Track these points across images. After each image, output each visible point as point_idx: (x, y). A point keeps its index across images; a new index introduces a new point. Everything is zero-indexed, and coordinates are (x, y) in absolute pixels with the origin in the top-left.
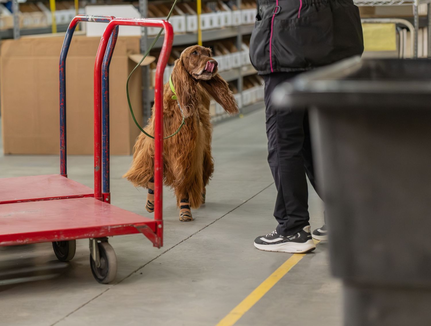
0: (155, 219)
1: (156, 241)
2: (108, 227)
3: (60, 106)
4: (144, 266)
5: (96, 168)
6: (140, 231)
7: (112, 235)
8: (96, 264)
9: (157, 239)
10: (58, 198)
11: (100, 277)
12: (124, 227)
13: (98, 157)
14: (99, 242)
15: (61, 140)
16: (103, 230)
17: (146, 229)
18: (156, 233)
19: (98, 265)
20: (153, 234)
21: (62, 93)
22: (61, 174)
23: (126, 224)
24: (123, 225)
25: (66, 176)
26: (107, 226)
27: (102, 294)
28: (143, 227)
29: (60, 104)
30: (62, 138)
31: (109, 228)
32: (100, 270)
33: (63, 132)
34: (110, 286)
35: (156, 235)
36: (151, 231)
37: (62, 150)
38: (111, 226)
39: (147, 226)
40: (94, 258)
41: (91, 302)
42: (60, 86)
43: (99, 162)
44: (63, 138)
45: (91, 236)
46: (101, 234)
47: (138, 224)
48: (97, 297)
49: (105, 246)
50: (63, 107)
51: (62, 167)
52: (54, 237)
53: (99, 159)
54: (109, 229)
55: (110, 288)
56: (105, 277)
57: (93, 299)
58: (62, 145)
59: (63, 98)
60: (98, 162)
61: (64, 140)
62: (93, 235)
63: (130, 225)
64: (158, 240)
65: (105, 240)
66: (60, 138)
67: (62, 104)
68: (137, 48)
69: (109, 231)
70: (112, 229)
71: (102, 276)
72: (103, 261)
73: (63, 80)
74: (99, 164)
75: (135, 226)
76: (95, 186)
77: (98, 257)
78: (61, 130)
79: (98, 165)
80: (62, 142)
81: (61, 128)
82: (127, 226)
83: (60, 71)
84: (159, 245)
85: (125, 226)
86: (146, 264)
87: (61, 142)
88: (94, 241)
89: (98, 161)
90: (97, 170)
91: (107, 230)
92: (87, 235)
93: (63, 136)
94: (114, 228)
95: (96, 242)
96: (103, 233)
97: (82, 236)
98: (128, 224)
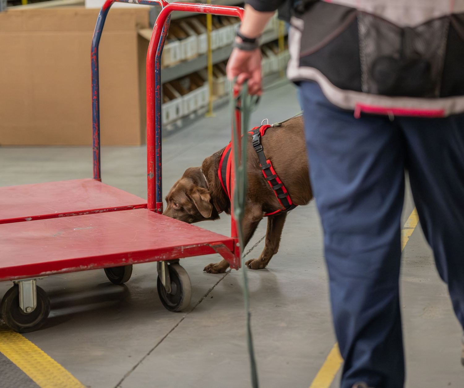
0: (232, 236)
1: (234, 262)
2: (181, 248)
3: (93, 100)
4: (213, 288)
5: (150, 175)
6: (217, 251)
7: (184, 256)
8: (167, 290)
9: (234, 259)
10: (105, 210)
11: (170, 304)
12: (199, 247)
13: (152, 162)
14: (169, 264)
15: (94, 139)
16: (175, 252)
17: (223, 248)
18: (233, 252)
19: (169, 291)
20: (231, 253)
21: (95, 85)
22: (94, 178)
23: (201, 244)
24: (197, 244)
25: (100, 180)
26: (180, 246)
27: (177, 325)
28: (220, 246)
29: (93, 97)
30: (95, 137)
31: (183, 248)
32: (171, 296)
33: (96, 131)
34: (184, 315)
35: (234, 255)
36: (228, 250)
37: (95, 150)
38: (184, 246)
39: (224, 245)
40: (164, 282)
41: (169, 336)
42: (92, 77)
44: (97, 137)
45: (163, 258)
46: (173, 256)
47: (213, 244)
48: (173, 329)
49: (178, 270)
50: (96, 101)
51: (95, 170)
52: (122, 261)
53: (153, 165)
54: (182, 250)
55: (184, 317)
56: (178, 305)
57: (171, 332)
58: (95, 145)
59: (96, 90)
60: (152, 169)
61: (97, 139)
62: (164, 257)
63: (205, 244)
64: (236, 261)
65: (175, 262)
66: (93, 136)
67: (95, 98)
68: (146, 21)
69: (183, 252)
70: (186, 250)
71: (173, 303)
72: (175, 286)
73: (96, 69)
74: (153, 170)
75: (210, 245)
76: (148, 195)
77: (169, 281)
78: (93, 127)
79: (152, 172)
80: (96, 141)
81: (93, 125)
82: (202, 245)
83: (92, 60)
84: (237, 266)
85: (199, 245)
86: (215, 286)
87: (94, 142)
88: (163, 263)
90: (151, 177)
91: (179, 252)
92: (158, 257)
93: (96, 135)
94: (188, 249)
95: (166, 265)
96: (176, 255)
97: (152, 258)
98: (203, 243)
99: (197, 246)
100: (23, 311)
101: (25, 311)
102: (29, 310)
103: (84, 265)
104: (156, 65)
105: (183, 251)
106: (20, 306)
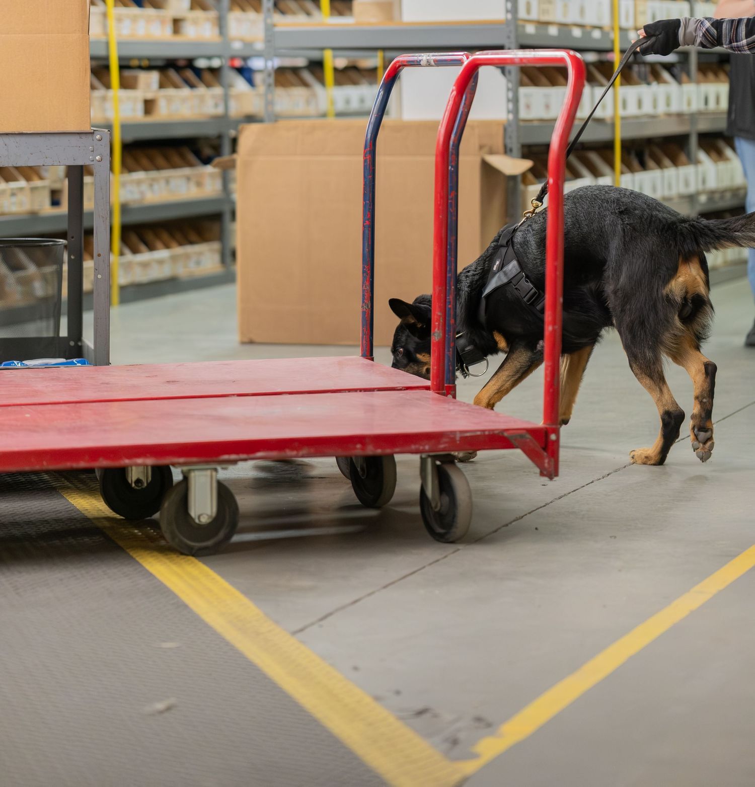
0: (545, 423)
1: (546, 465)
2: (455, 434)
3: (364, 227)
4: (522, 517)
6: (517, 444)
8: (433, 505)
9: (546, 461)
11: (439, 530)
12: (486, 435)
13: (439, 314)
14: (438, 463)
15: (363, 290)
16: (445, 440)
17: (528, 440)
18: (545, 449)
19: (436, 507)
20: (541, 450)
21: (368, 202)
22: (362, 356)
23: (489, 431)
24: (484, 431)
25: (372, 359)
26: (454, 432)
27: (445, 557)
28: (522, 436)
29: (365, 222)
30: (365, 287)
31: (458, 436)
32: (439, 516)
33: (369, 276)
35: (545, 454)
36: (536, 446)
37: (365, 310)
38: (461, 432)
39: (528, 436)
40: (429, 493)
42: (365, 189)
43: (441, 324)
45: (424, 449)
46: (443, 446)
47: (511, 432)
49: (450, 470)
50: (370, 229)
51: (364, 342)
52: (356, 448)
53: (441, 319)
54: (458, 438)
56: (449, 530)
57: (430, 564)
58: (365, 301)
59: (369, 211)
60: (439, 325)
61: (370, 291)
62: (427, 448)
63: (496, 432)
64: (549, 463)
65: (449, 460)
66: (363, 285)
67: (369, 223)
69: (458, 442)
70: (464, 439)
71: (443, 527)
72: (446, 499)
73: (370, 177)
74: (441, 327)
75: (506, 434)
76: (433, 369)
77: (437, 492)
78: (364, 271)
79: (438, 329)
80: (366, 294)
81: (364, 268)
82: (491, 433)
83: (365, 161)
84: (551, 472)
85: (487, 433)
86: (526, 515)
87: (364, 296)
88: (429, 461)
89: (439, 321)
90: (437, 338)
91: (453, 440)
92: (417, 446)
93: (368, 284)
94: (467, 437)
95: (434, 464)
96: (446, 445)
97: (407, 448)
98: (493, 430)
99: (482, 433)
100: (193, 520)
101: (197, 521)
102: (204, 520)
103: (293, 449)
104: (450, 159)
105: (460, 441)
106: (189, 512)
